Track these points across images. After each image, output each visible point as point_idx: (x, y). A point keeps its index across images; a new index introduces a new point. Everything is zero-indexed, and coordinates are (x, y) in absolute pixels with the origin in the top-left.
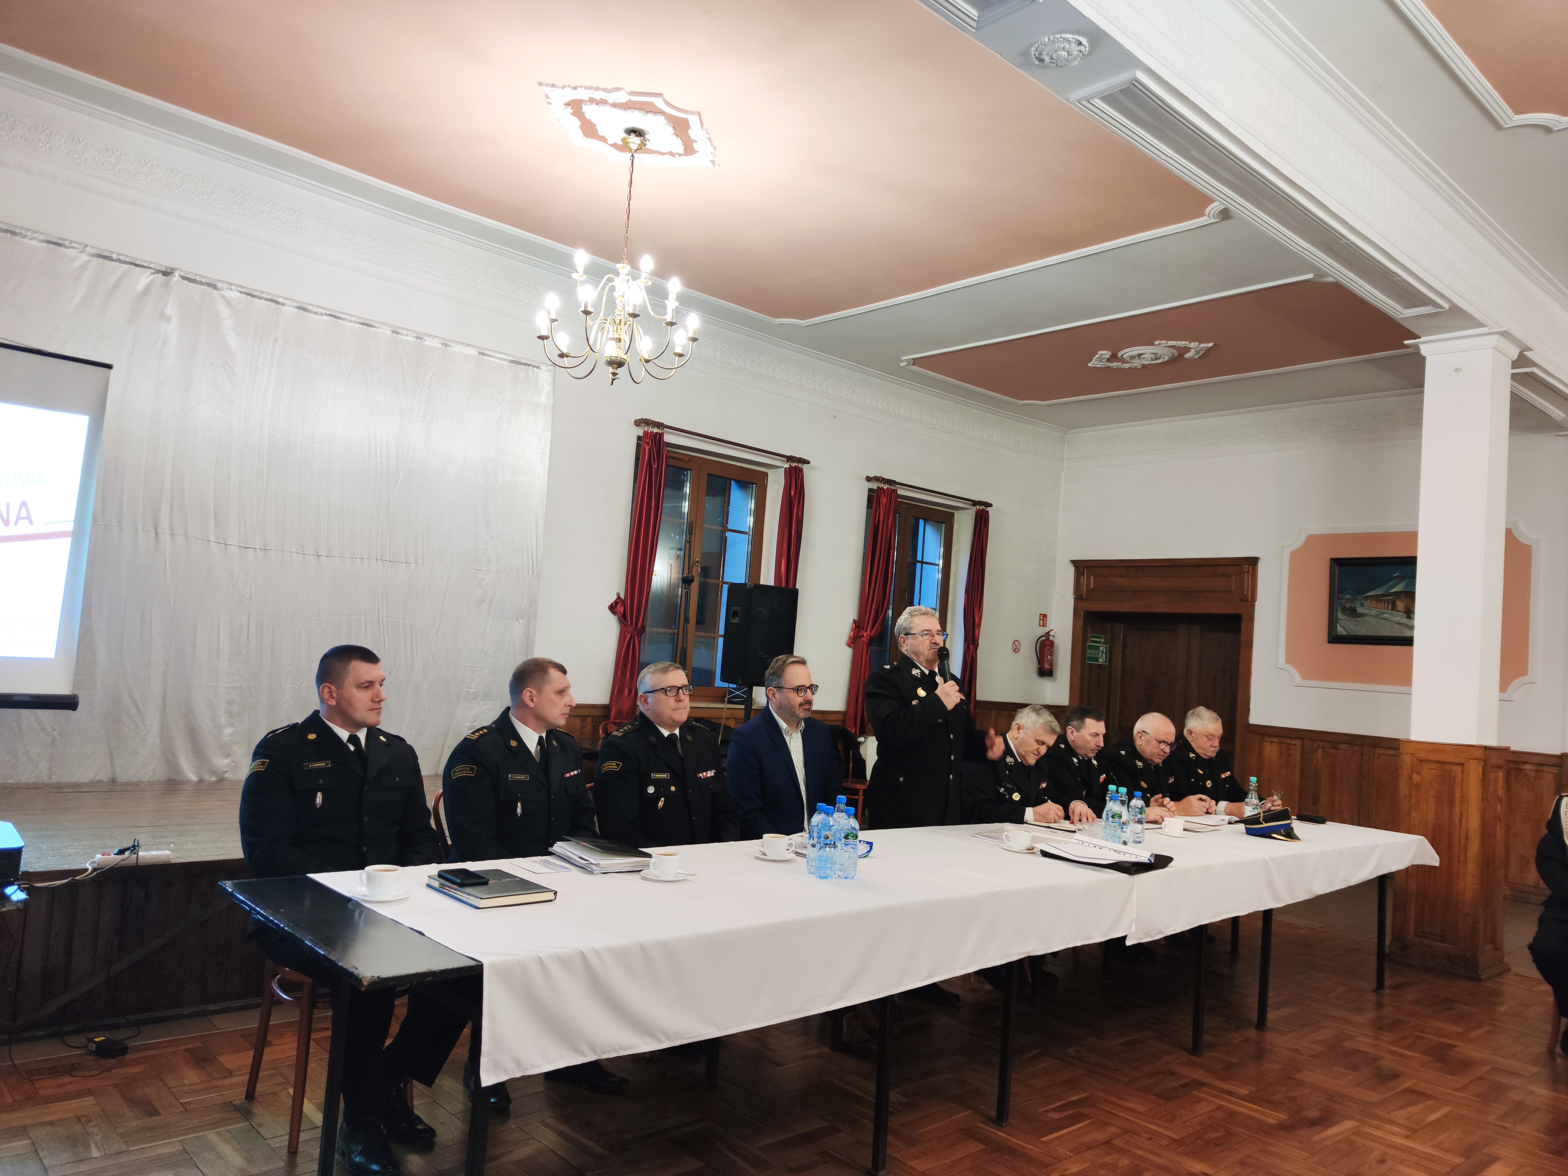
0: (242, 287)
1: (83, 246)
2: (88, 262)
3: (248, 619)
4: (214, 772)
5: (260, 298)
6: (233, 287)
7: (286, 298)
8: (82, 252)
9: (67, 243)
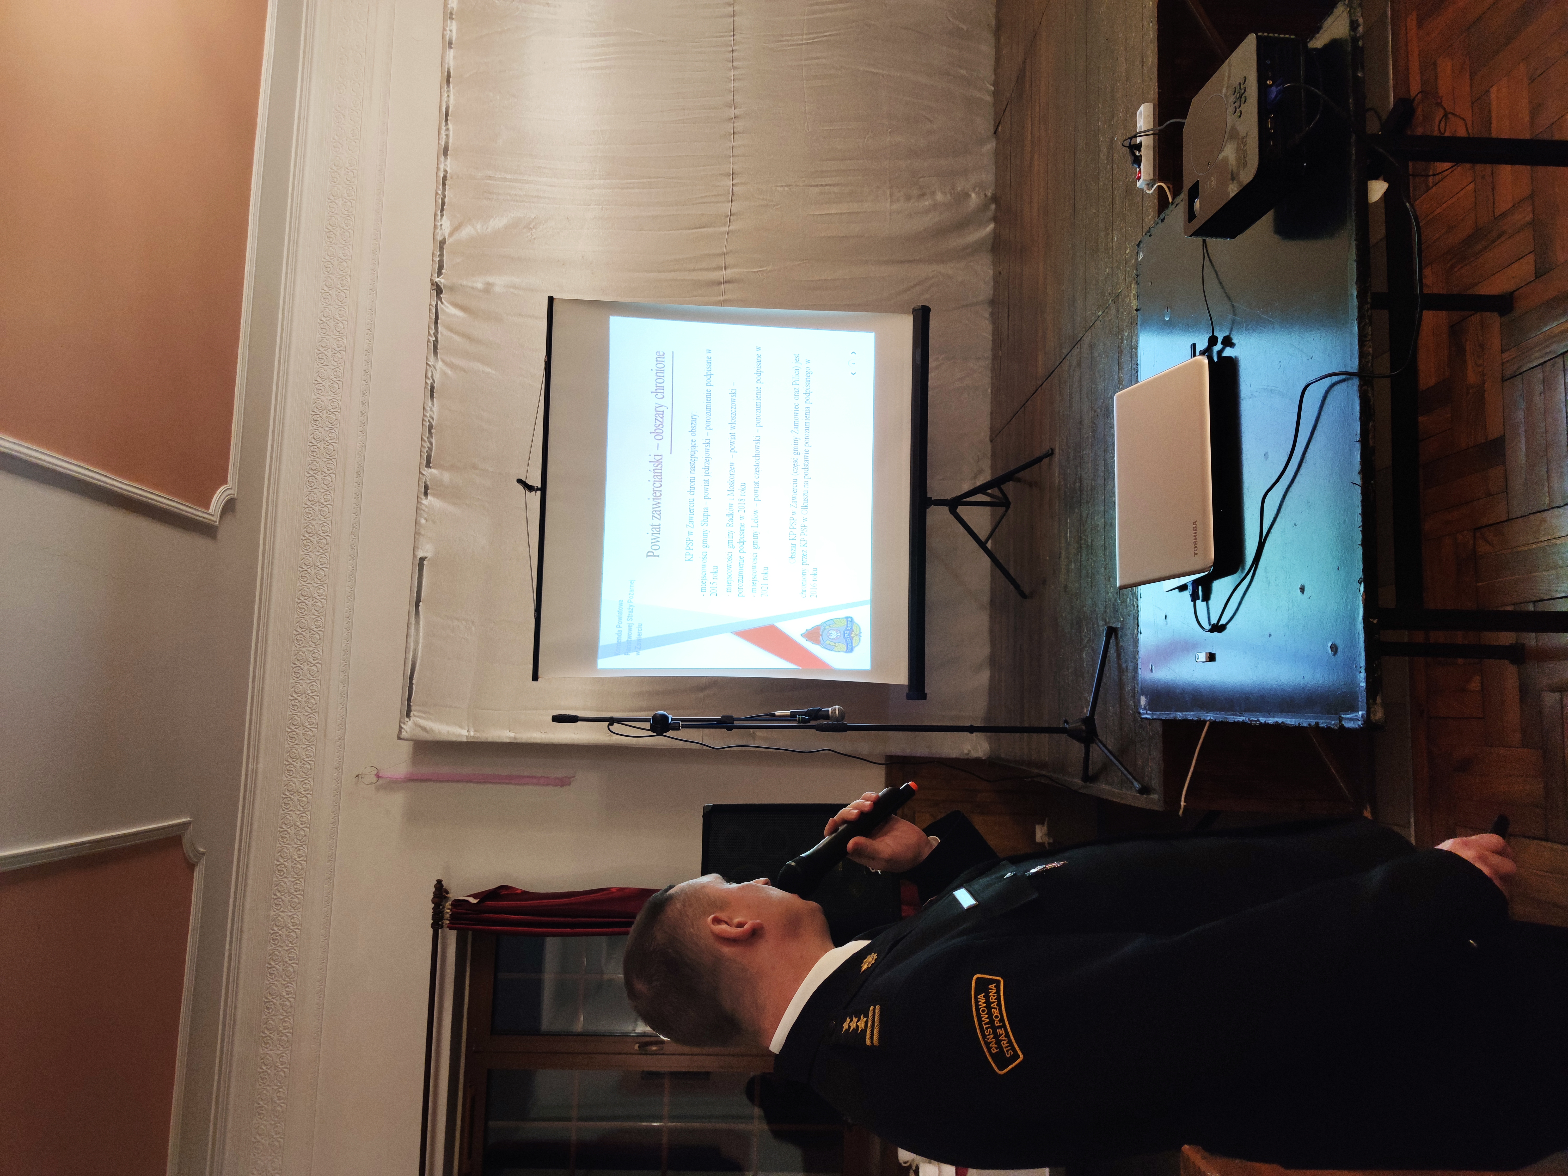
0: (436, 215)
1: (428, 367)
2: (444, 362)
3: (814, 186)
4: (986, 207)
5: (444, 196)
6: (439, 224)
7: (438, 169)
8: (435, 368)
9: (429, 382)
